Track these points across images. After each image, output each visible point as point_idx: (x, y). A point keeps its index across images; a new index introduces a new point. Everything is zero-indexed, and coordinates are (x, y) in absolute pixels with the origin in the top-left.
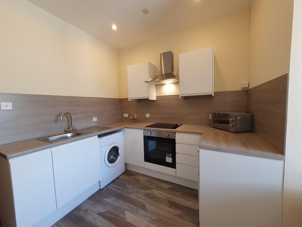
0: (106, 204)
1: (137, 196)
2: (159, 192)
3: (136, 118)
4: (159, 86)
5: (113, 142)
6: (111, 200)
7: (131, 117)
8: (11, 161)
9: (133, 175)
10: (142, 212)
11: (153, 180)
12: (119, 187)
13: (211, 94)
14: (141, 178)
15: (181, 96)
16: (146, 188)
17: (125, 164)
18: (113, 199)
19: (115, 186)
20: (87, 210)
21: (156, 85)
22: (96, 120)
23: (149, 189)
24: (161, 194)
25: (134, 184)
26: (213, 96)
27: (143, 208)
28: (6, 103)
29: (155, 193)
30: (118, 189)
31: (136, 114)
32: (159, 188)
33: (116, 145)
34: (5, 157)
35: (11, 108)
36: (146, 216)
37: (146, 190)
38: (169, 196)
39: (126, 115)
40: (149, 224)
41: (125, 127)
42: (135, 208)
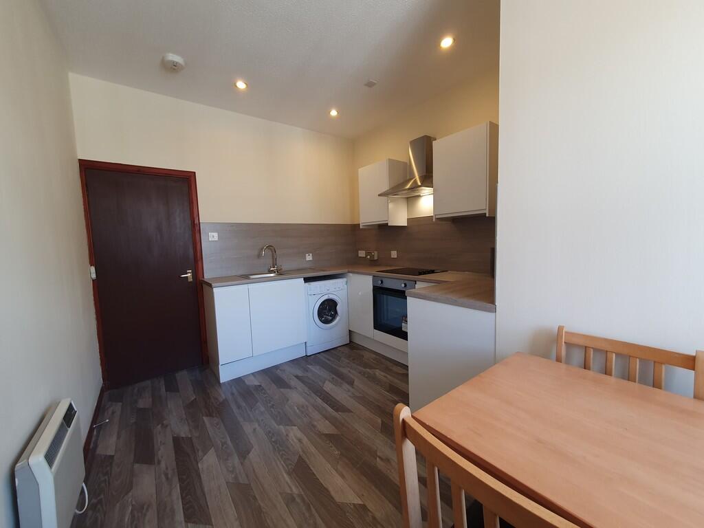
0: (306, 370)
1: (349, 371)
2: (383, 374)
3: (376, 258)
4: (412, 199)
5: (326, 292)
6: (315, 369)
7: (369, 257)
8: (215, 290)
9: (358, 349)
10: (346, 386)
11: (383, 360)
12: (331, 359)
13: (484, 212)
14: (367, 355)
15: (437, 217)
16: (366, 365)
17: (350, 332)
18: (318, 367)
19: (328, 357)
20: (284, 370)
21: (407, 198)
22: (311, 259)
23: (371, 367)
24: (385, 376)
25: (354, 359)
26: (487, 215)
27: (351, 383)
28: (213, 234)
29: (377, 374)
30: (328, 360)
31: (376, 252)
32: (387, 370)
33: (331, 297)
34: (210, 285)
35: (217, 239)
36: (349, 391)
37: (365, 368)
38: (396, 381)
39: (362, 254)
40: (349, 398)
41: (349, 272)
42: (339, 380)
